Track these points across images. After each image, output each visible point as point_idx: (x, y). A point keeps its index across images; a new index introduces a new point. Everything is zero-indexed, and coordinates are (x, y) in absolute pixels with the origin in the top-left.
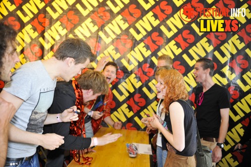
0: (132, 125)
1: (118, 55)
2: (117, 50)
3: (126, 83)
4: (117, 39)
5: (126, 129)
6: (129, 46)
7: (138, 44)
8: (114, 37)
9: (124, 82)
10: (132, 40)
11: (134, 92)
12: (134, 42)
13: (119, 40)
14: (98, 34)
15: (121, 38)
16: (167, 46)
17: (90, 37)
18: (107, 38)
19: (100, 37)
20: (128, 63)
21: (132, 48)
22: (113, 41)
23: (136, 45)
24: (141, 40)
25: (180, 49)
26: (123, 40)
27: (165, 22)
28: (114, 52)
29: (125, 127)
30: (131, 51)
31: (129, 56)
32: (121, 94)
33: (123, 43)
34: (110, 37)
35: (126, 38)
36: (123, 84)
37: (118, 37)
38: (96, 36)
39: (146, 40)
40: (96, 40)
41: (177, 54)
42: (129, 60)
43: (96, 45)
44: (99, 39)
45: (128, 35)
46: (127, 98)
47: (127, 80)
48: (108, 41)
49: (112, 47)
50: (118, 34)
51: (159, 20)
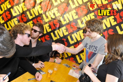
0: (73, 59)
1: (77, 17)
2: (77, 13)
3: (77, 34)
4: (79, 7)
5: (69, 60)
6: (85, 12)
7: (91, 13)
8: (77, 5)
9: (76, 33)
10: (88, 10)
11: (80, 41)
12: (88, 11)
13: (80, 8)
14: (68, 2)
15: (82, 7)
16: (108, 18)
17: (63, 2)
18: (73, 5)
19: (69, 4)
20: (81, 23)
21: (86, 15)
22: (76, 8)
23: (89, 13)
24: (93, 11)
25: (116, 22)
26: (82, 9)
27: (111, 3)
28: (75, 14)
29: (69, 59)
30: (85, 16)
31: (83, 19)
32: (72, 39)
33: (81, 10)
34: (75, 5)
35: (85, 7)
36: (75, 34)
37: (80, 6)
38: (67, 2)
39: (96, 12)
40: (66, 4)
41: (113, 25)
42: (82, 21)
43: (65, 8)
44: (68, 4)
45: (86, 6)
46: (75, 43)
47: (78, 33)
48: (73, 6)
49: (74, 11)
50: (80, 4)
51: (108, 1)
